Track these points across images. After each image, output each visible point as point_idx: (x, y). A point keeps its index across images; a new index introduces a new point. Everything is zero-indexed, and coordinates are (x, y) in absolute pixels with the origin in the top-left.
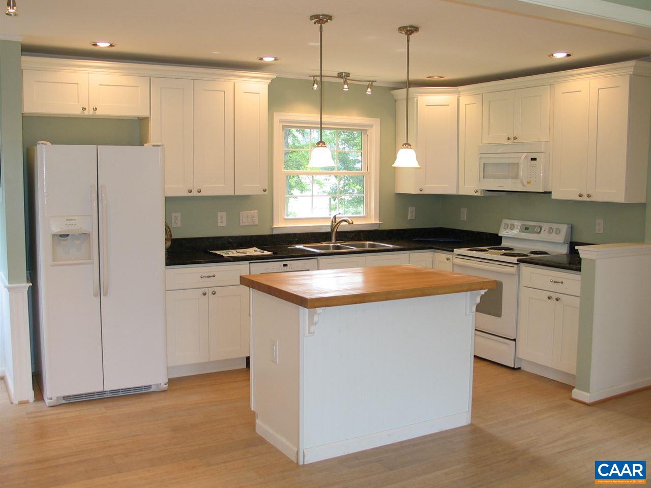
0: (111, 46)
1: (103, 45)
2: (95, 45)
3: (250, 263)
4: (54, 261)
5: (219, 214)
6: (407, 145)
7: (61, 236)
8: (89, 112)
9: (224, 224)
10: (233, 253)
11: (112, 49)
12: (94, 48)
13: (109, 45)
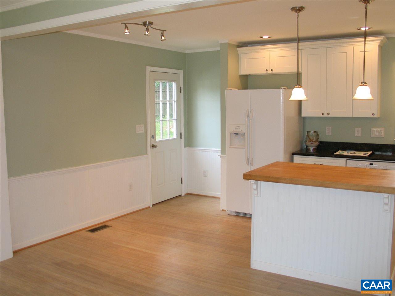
0: (269, 37)
1: (266, 37)
2: (262, 37)
3: (347, 160)
4: (230, 146)
5: (356, 129)
6: (364, 83)
7: (235, 133)
8: (269, 72)
9: (360, 135)
10: (345, 153)
11: (270, 39)
12: (261, 39)
13: (268, 37)
